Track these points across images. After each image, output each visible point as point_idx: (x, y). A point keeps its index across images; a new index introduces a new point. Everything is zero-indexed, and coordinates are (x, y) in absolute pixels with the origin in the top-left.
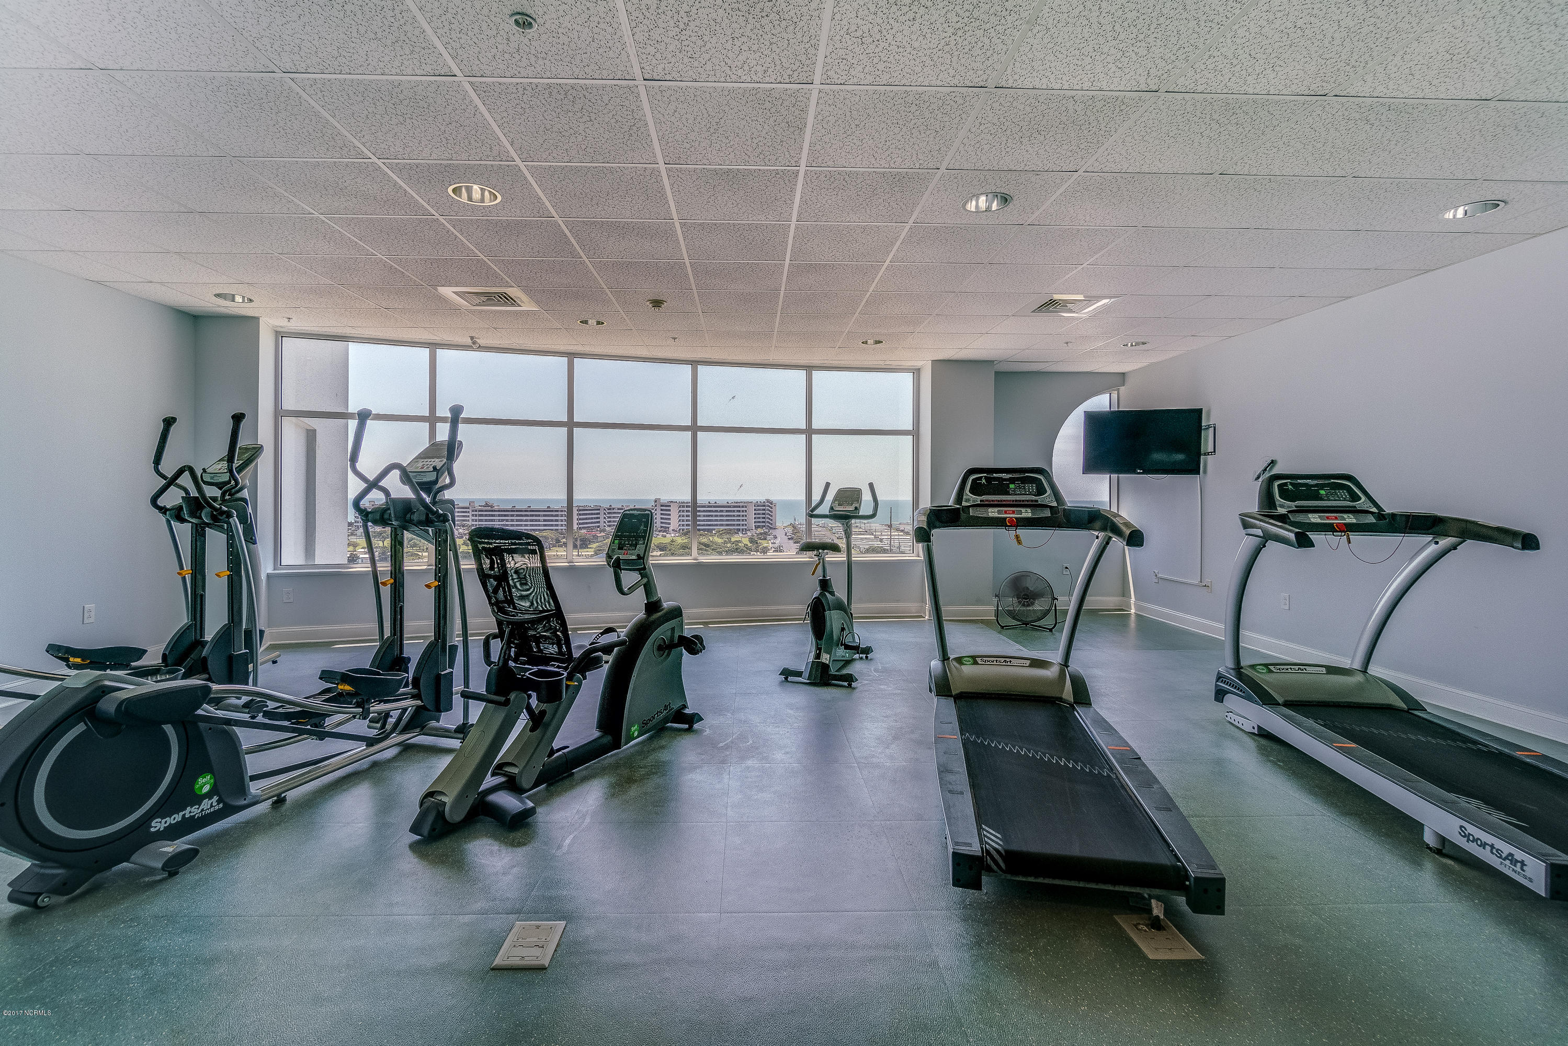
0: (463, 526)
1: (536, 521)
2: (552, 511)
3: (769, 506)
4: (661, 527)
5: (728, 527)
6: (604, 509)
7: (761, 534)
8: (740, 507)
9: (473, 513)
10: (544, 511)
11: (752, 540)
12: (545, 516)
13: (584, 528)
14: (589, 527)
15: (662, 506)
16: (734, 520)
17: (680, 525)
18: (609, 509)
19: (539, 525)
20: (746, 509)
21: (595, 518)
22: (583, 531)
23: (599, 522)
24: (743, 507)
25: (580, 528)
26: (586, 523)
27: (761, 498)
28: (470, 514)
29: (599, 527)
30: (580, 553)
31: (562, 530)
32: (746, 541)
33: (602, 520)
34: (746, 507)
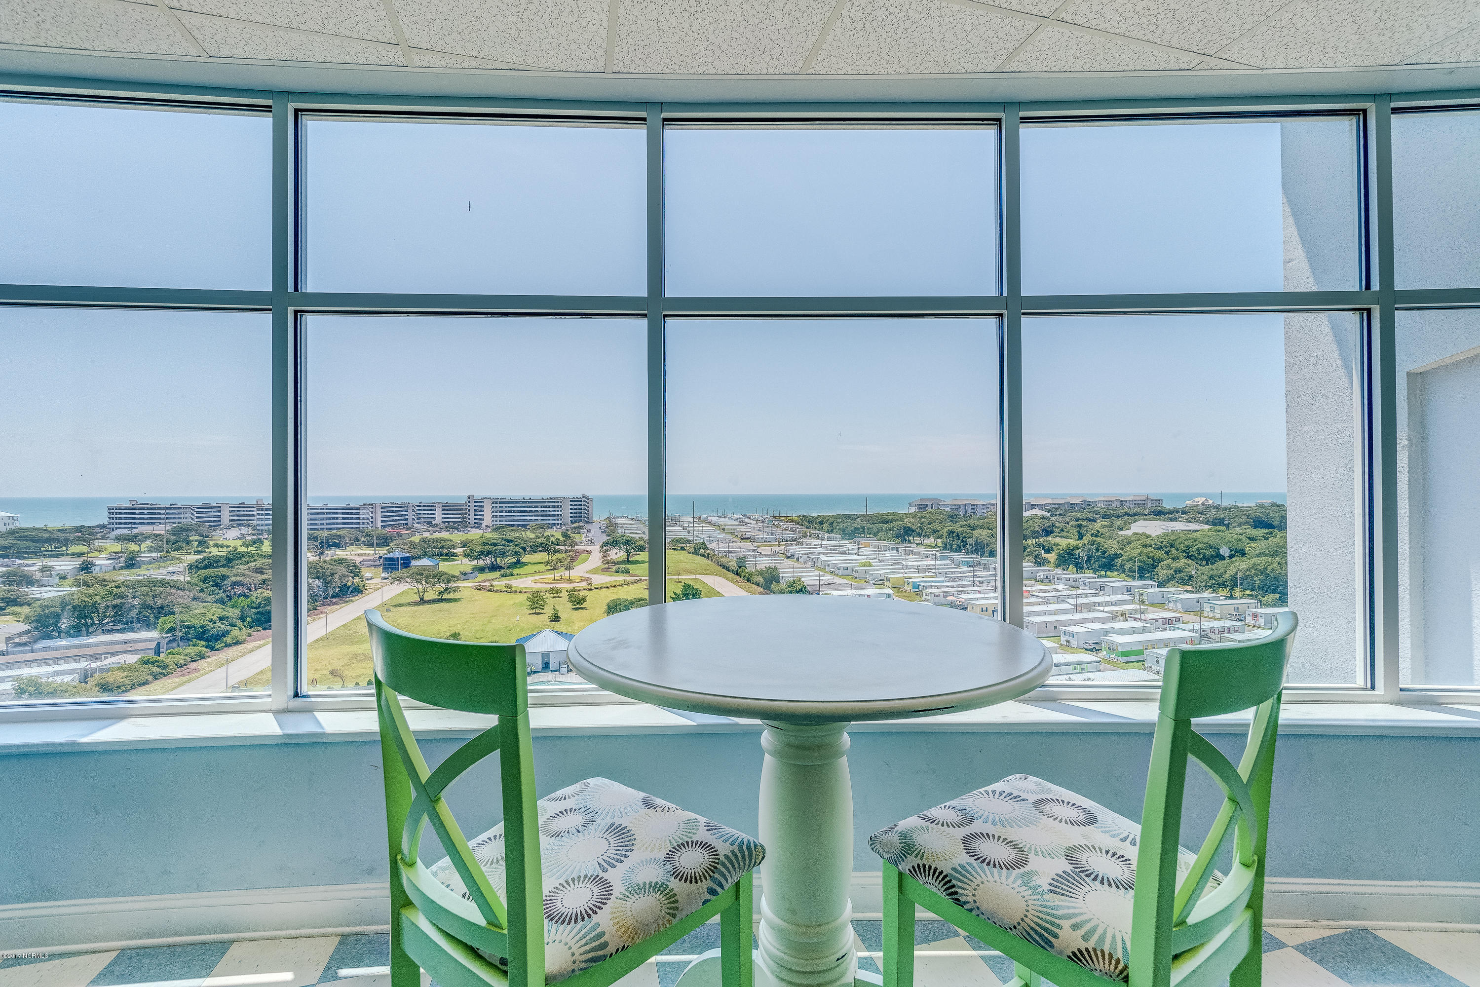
0: (249, 526)
1: (333, 519)
2: (352, 509)
3: (586, 502)
4: (475, 523)
5: (542, 522)
6: (413, 506)
7: (575, 528)
8: (555, 502)
9: (259, 512)
10: (343, 509)
11: (565, 535)
12: (343, 514)
13: (389, 525)
14: (394, 525)
15: (475, 502)
16: (549, 515)
17: (493, 521)
18: (417, 506)
19: (337, 524)
20: (561, 504)
21: (402, 515)
22: (388, 529)
23: (407, 519)
24: (558, 502)
25: (384, 527)
26: (392, 521)
27: (578, 494)
28: (255, 513)
29: (407, 524)
30: (377, 552)
31: (363, 528)
32: (559, 535)
33: (410, 517)
34: (561, 502)
